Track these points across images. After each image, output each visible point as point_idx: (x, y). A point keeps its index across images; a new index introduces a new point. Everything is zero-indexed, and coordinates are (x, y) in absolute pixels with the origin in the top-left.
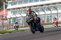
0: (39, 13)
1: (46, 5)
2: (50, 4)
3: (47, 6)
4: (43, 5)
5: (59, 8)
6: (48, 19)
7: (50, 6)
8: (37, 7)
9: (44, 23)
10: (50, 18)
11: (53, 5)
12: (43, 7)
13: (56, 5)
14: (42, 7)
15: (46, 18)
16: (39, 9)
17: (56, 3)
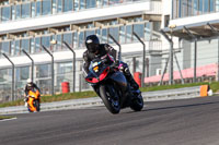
1: (79, 25)
2: (91, 23)
3: (81, 30)
4: (68, 26)
5: (127, 37)
7: (91, 28)
8: (47, 34)
11: (103, 26)
12: (68, 32)
13: (114, 25)
14: (62, 32)
16: (53, 42)
17: (115, 20)
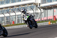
0: (10, 14)
3: (17, 7)
4: (14, 7)
5: (29, 9)
6: (18, 19)
7: (20, 7)
8: (8, 9)
9: (15, 23)
10: (20, 19)
11: (23, 6)
13: (26, 6)
14: (12, 8)
15: (16, 19)
16: (10, 11)
